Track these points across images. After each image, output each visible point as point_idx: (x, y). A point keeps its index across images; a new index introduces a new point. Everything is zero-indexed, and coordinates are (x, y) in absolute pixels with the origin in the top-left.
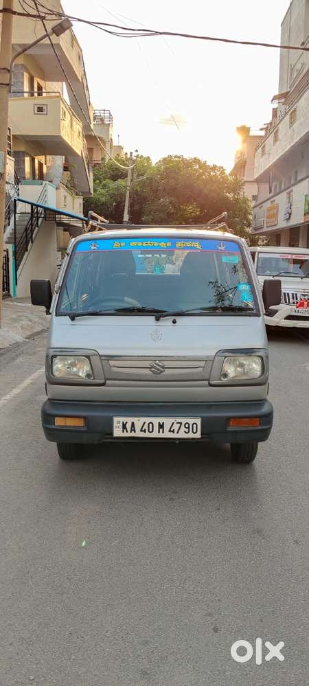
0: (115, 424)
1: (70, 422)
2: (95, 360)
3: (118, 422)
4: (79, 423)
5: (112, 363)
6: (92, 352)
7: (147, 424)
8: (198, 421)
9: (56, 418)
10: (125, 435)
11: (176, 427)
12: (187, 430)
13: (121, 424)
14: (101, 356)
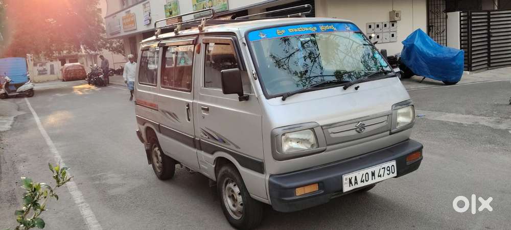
0: (344, 181)
1: (308, 190)
2: (318, 130)
3: (346, 179)
4: (315, 188)
5: (330, 130)
6: (314, 124)
7: (364, 175)
8: (394, 163)
9: (297, 189)
10: (352, 188)
11: (382, 172)
12: (388, 172)
13: (348, 180)
14: (322, 127)
